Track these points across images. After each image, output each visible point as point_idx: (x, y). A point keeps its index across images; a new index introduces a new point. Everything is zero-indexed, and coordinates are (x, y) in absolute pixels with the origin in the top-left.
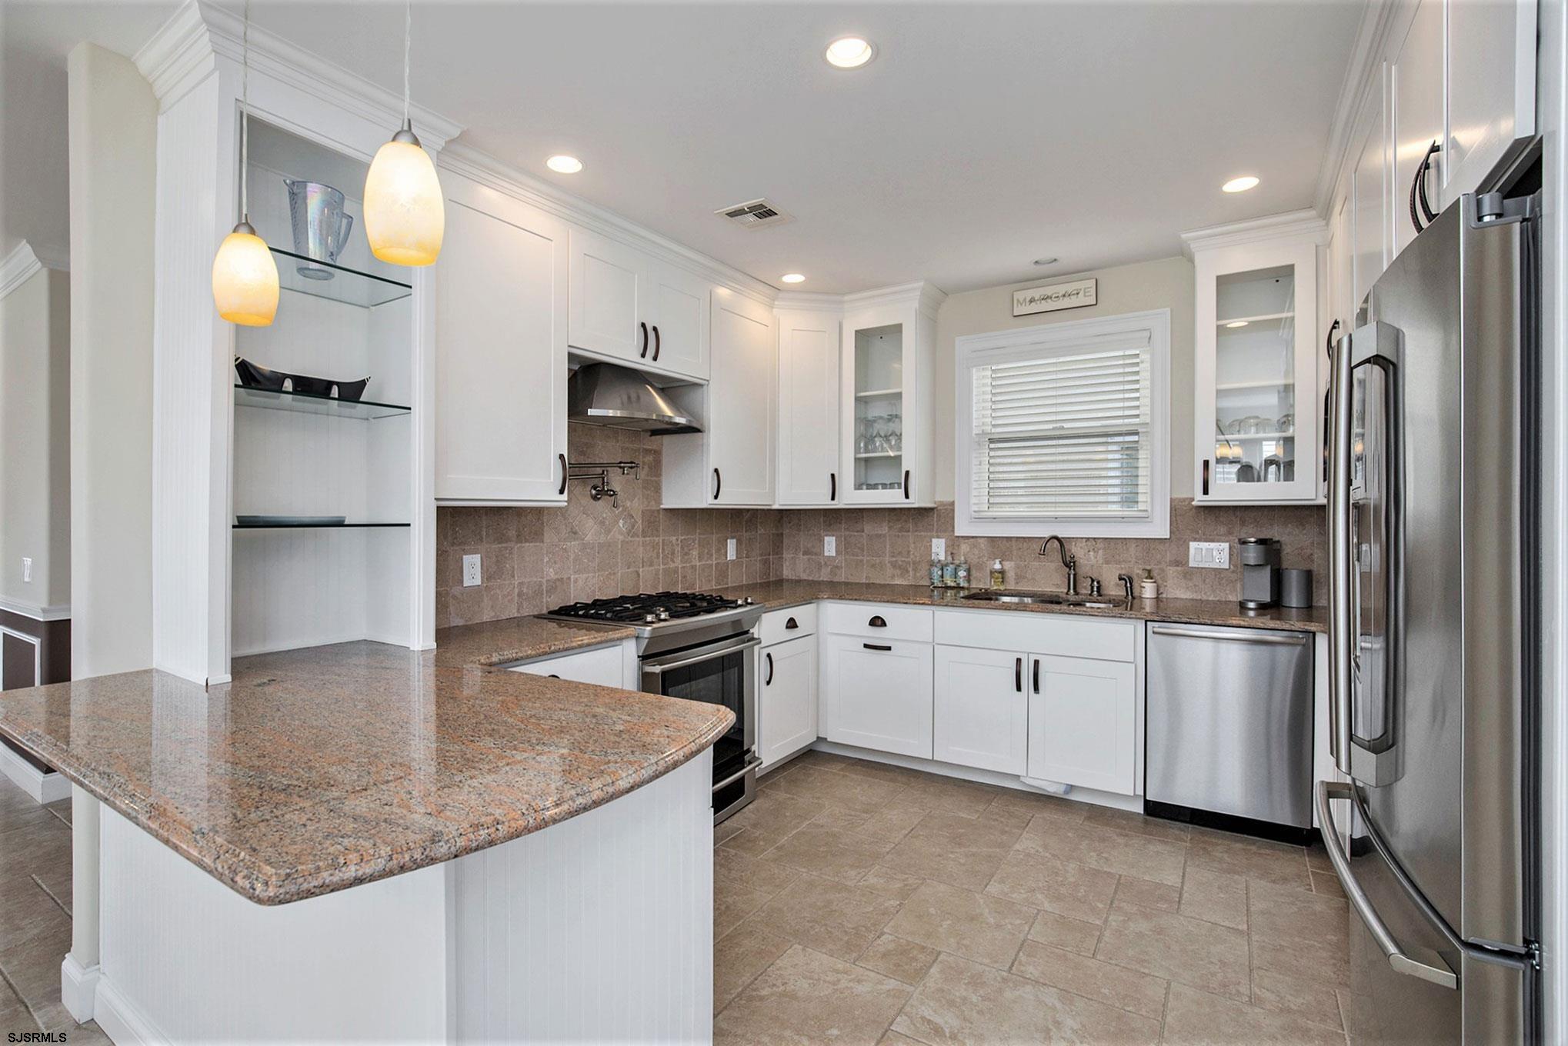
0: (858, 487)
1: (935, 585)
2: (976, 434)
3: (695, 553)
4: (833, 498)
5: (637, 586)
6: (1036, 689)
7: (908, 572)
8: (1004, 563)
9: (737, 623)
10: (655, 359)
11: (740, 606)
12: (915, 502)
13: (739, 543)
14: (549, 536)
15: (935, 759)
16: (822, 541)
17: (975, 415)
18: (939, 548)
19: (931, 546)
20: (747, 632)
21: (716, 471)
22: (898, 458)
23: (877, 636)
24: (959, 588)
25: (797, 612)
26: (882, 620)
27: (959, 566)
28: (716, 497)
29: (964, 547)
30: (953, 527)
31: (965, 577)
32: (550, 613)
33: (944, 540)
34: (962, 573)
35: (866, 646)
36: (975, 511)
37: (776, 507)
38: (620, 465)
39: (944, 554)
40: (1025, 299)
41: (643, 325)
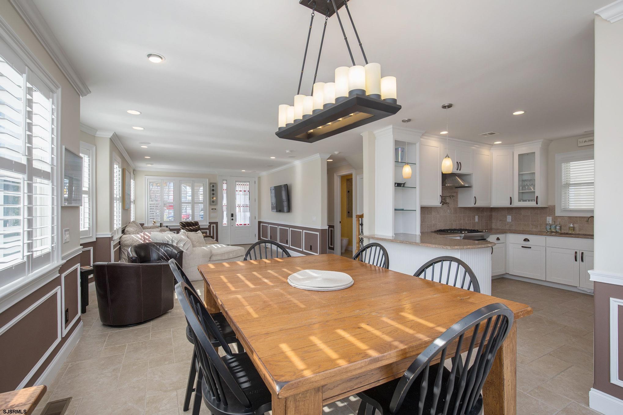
0: (519, 201)
1: (548, 231)
2: (564, 184)
3: (466, 219)
4: (511, 204)
5: (452, 227)
6: (582, 260)
7: (537, 227)
8: (574, 225)
9: (482, 236)
10: (460, 170)
11: (484, 232)
12: (539, 205)
13: (479, 217)
14: (433, 213)
15: (547, 280)
16: (506, 217)
17: (563, 178)
18: (549, 220)
19: (546, 219)
20: (486, 239)
21: (475, 197)
22: (534, 192)
23: (526, 244)
24: (556, 232)
25: (499, 236)
26: (528, 239)
27: (557, 225)
28: (475, 204)
29: (559, 220)
30: (555, 213)
31: (559, 229)
32: (435, 231)
33: (551, 217)
34: (558, 228)
35: (522, 247)
36: (563, 208)
37: (492, 206)
38: (450, 196)
39: (551, 222)
40: (583, 141)
41: (457, 162)
